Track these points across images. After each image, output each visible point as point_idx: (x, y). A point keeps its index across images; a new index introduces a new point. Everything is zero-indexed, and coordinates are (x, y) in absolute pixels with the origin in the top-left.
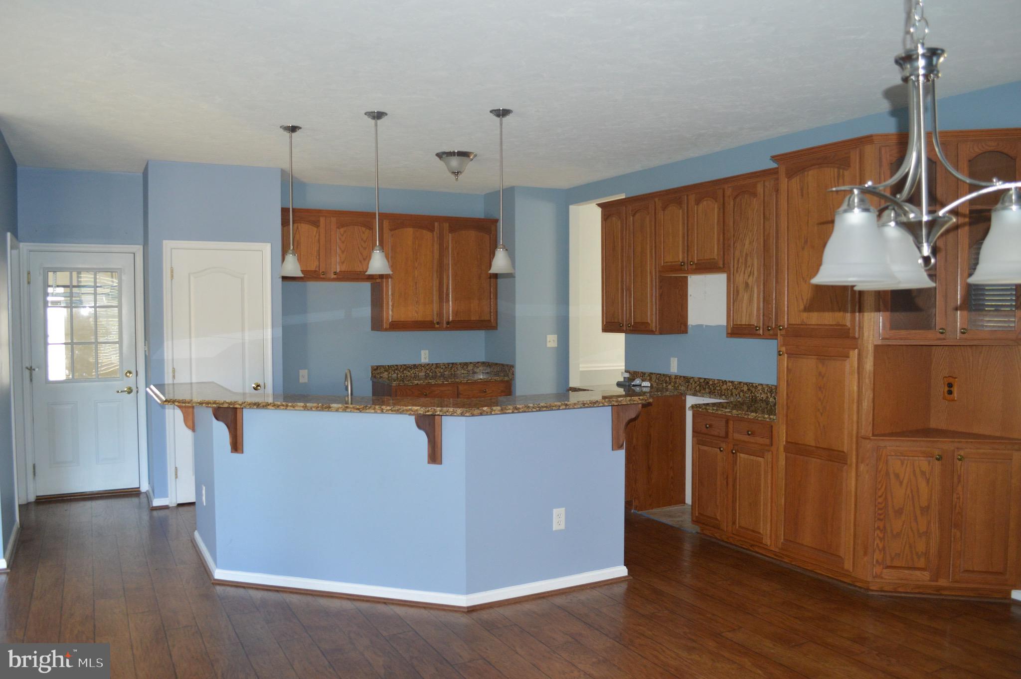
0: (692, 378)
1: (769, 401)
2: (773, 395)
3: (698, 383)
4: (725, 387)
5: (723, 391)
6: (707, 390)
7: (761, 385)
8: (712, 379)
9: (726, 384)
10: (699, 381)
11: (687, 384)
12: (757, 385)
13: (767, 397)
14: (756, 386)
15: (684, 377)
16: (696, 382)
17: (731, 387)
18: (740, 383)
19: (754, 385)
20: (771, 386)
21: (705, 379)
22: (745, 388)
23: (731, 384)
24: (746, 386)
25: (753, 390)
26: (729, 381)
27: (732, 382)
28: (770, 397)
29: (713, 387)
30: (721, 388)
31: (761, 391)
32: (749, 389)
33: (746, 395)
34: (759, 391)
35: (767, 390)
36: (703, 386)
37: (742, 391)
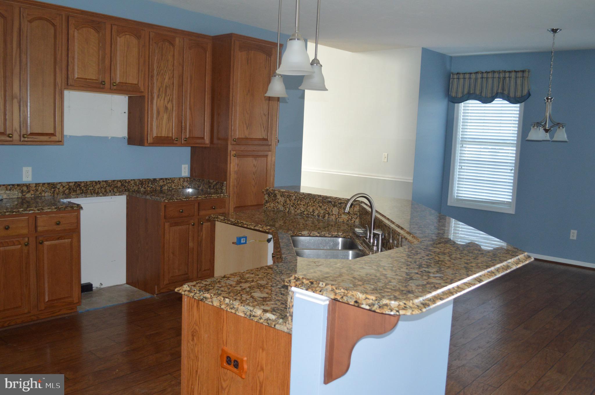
0: (59, 183)
1: (141, 191)
2: (144, 186)
3: (67, 186)
4: (98, 186)
5: (97, 190)
6: (78, 192)
7: (134, 180)
8: (83, 182)
9: (100, 184)
10: (68, 185)
11: (53, 189)
12: (130, 180)
13: (139, 188)
14: (129, 182)
15: (49, 184)
16: (64, 187)
17: (105, 185)
18: (114, 181)
19: (127, 181)
20: (141, 180)
21: (76, 182)
22: (119, 184)
23: (104, 183)
24: (119, 182)
25: (126, 185)
26: (103, 181)
27: (106, 181)
28: (141, 188)
29: (86, 188)
30: (94, 187)
31: (133, 185)
32: (122, 185)
33: (120, 189)
34: (132, 184)
35: (139, 183)
36: (73, 189)
37: (117, 187)
